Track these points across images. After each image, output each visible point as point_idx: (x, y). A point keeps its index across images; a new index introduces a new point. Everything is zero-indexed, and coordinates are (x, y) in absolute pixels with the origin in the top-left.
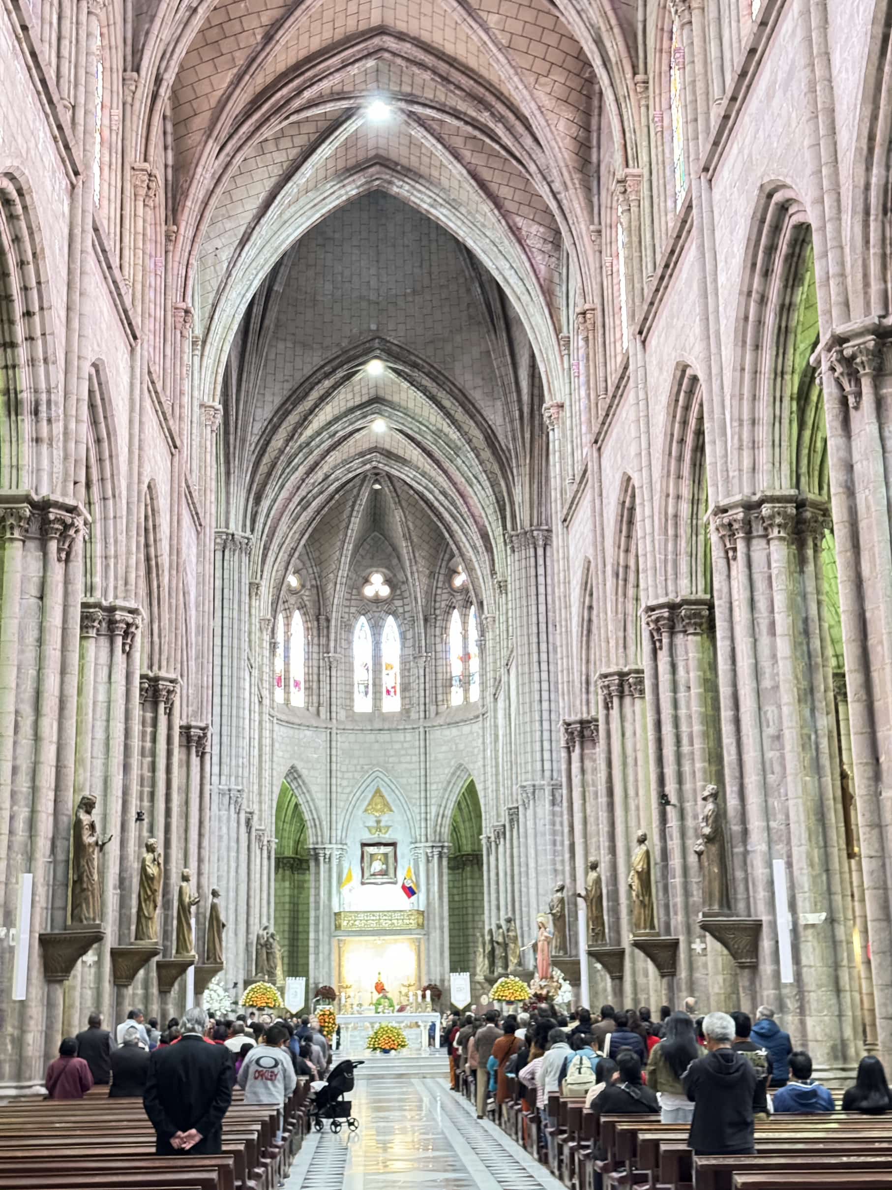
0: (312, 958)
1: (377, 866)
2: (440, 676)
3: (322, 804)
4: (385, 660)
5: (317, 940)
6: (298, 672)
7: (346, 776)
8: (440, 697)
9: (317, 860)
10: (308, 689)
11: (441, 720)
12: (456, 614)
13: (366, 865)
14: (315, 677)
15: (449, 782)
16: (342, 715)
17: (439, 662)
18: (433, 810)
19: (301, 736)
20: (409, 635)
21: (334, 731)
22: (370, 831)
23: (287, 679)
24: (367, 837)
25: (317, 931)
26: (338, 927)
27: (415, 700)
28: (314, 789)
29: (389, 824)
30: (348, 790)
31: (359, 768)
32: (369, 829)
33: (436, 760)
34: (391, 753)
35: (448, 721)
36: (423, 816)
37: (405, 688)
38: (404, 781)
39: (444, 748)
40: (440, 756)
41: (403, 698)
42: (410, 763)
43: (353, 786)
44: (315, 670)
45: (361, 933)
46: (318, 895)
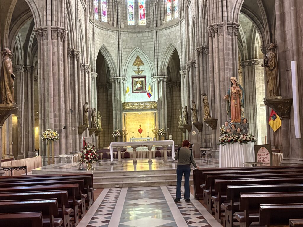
2: (162, 9)
3: (116, 61)
5: (115, 113)
7: (125, 50)
8: (162, 18)
9: (115, 83)
10: (109, 15)
11: (163, 27)
13: (134, 85)
14: (111, 10)
15: (166, 52)
16: (123, 26)
17: (162, 3)
18: (160, 63)
19: (107, 33)
21: (120, 32)
22: (135, 72)
24: (134, 74)
25: (115, 110)
26: (124, 108)
27: (152, 19)
28: (112, 55)
29: (143, 69)
30: (126, 56)
31: (130, 47)
32: (135, 71)
33: (161, 43)
34: (143, 41)
35: (166, 27)
36: (156, 65)
37: (148, 15)
38: (148, 52)
39: (164, 38)
40: (163, 41)
41: (147, 19)
42: (151, 45)
43: (128, 54)
44: (111, 7)
45: (133, 110)
46: (115, 96)
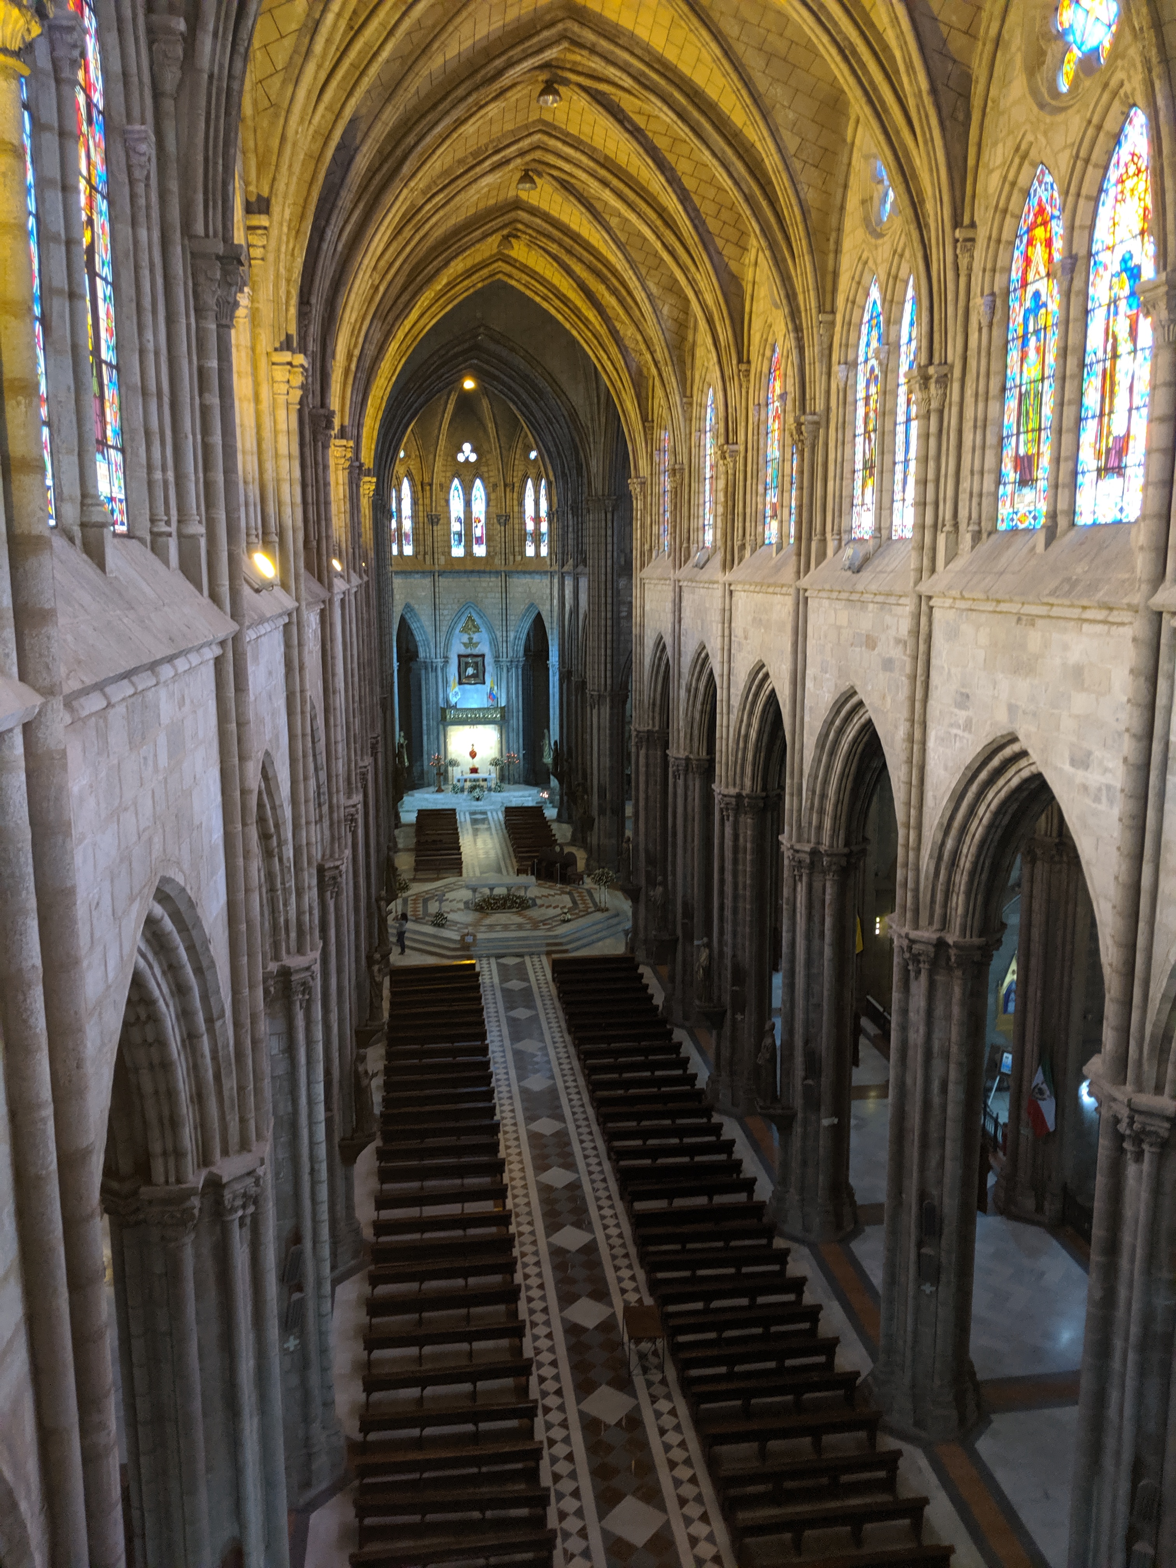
0: (425, 738)
1: (470, 671)
2: (517, 532)
3: (430, 630)
4: (475, 514)
6: (407, 525)
7: (446, 607)
8: (517, 549)
9: (426, 670)
10: (417, 542)
11: (518, 568)
12: (530, 483)
14: (421, 532)
15: (524, 615)
16: (442, 560)
17: (516, 520)
18: (512, 635)
19: (412, 580)
20: (493, 496)
21: (437, 574)
22: (465, 648)
23: (400, 535)
25: (428, 719)
26: (444, 716)
27: (497, 548)
28: (423, 619)
29: (478, 640)
30: (448, 618)
31: (456, 600)
32: (465, 644)
33: (514, 597)
34: (480, 590)
35: (523, 569)
36: (504, 638)
37: (490, 539)
38: (490, 611)
39: (520, 589)
40: (518, 595)
41: (488, 546)
42: (494, 598)
43: (452, 615)
44: (421, 525)
45: (461, 722)
46: (427, 694)
